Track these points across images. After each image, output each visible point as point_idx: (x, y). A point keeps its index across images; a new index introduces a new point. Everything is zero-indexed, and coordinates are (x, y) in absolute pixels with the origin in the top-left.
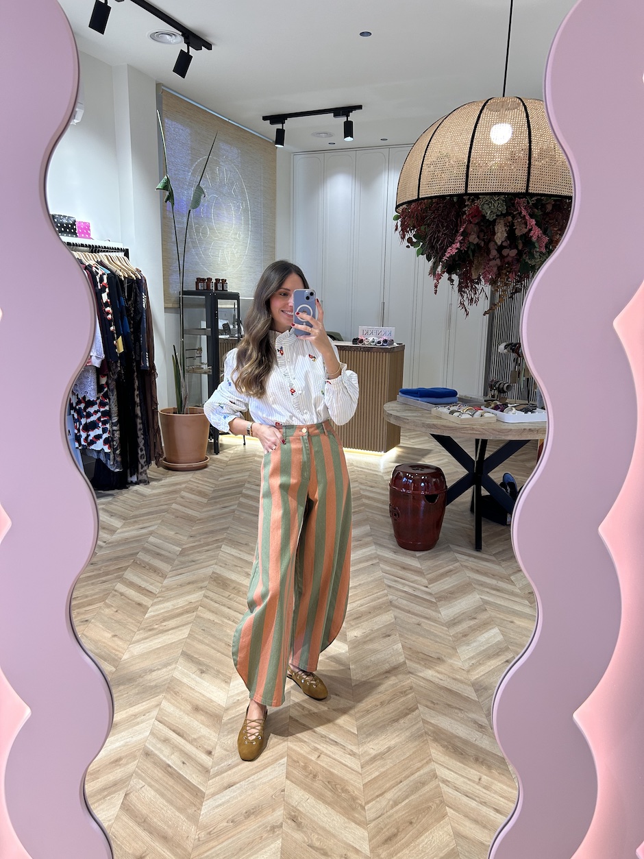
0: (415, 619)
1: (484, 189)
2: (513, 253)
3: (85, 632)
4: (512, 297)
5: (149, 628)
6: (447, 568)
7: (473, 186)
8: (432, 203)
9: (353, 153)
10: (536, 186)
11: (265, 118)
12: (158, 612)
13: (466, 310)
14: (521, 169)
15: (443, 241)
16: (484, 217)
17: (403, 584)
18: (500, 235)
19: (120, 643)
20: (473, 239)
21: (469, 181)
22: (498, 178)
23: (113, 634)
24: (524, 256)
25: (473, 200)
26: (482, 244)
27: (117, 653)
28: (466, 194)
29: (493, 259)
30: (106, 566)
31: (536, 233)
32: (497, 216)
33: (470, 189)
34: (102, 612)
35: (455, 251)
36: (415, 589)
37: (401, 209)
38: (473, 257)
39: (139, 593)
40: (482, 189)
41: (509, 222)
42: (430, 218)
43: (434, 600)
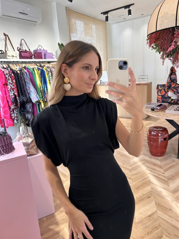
6: (171, 165)
8: (161, 32)
9: (132, 21)
11: (102, 13)
17: (154, 172)
21: (177, 21)
25: (178, 28)
28: (176, 26)
33: (178, 24)
35: (172, 49)
36: (159, 175)
37: (149, 37)
43: (166, 180)
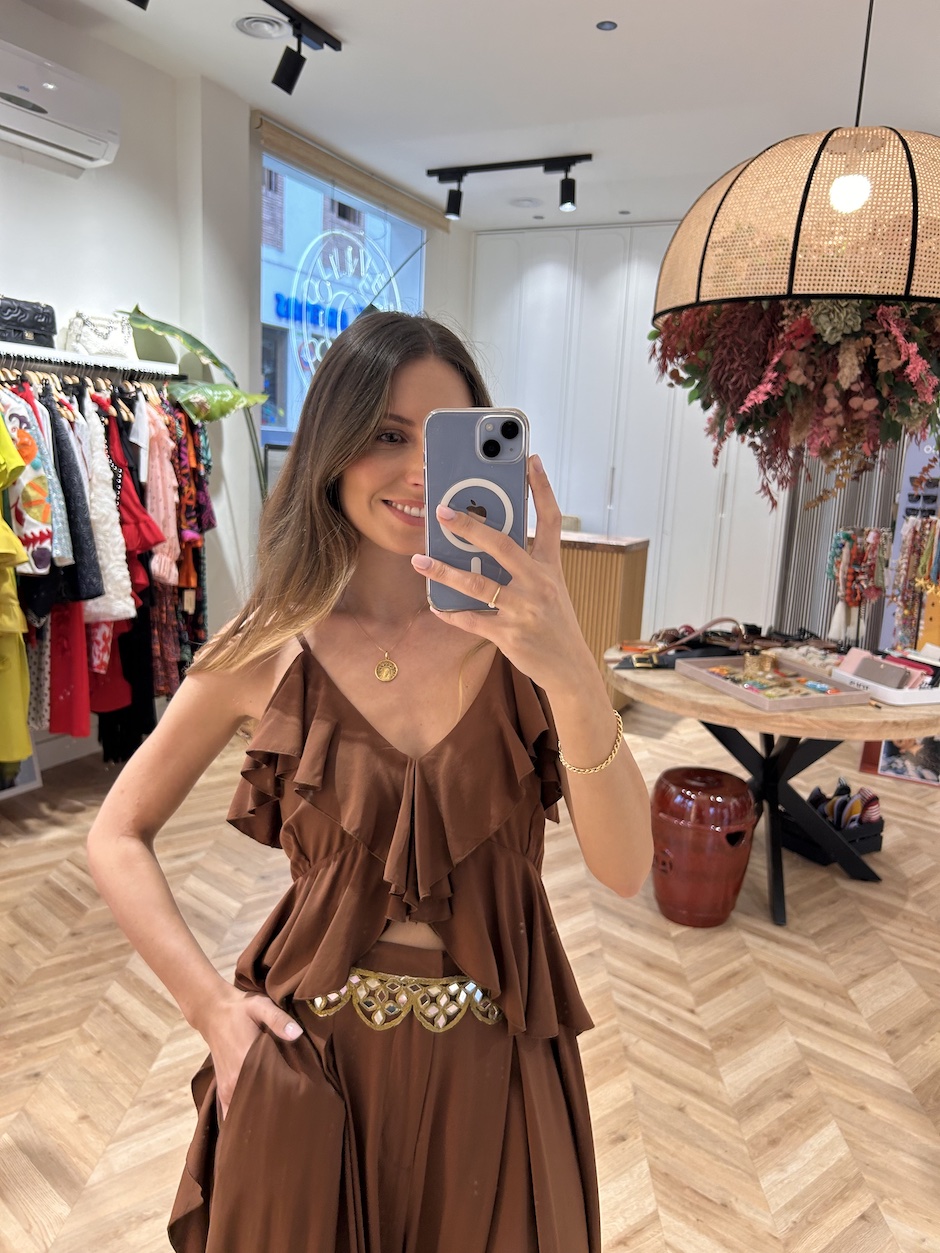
0: (673, 1095)
1: (825, 287)
2: (871, 404)
3: (28, 1107)
4: (856, 479)
5: (154, 1100)
6: (728, 968)
7: (804, 282)
8: (719, 313)
9: (572, 234)
10: (924, 284)
11: (431, 173)
12: (178, 1059)
13: (772, 498)
14: (897, 252)
15: (739, 378)
16: (818, 337)
18: (849, 371)
19: (90, 1137)
20: (797, 376)
21: (796, 272)
22: (851, 269)
23: (81, 1111)
24: (890, 408)
25: (797, 307)
26: (812, 386)
27: (81, 1165)
28: (790, 295)
29: (833, 414)
30: (99, 941)
31: (918, 368)
32: (844, 335)
33: (798, 287)
34: (71, 1052)
35: (761, 398)
36: (671, 1017)
37: (661, 321)
38: (794, 406)
39: (150, 1007)
40: (820, 288)
41: (866, 348)
42: (716, 337)
43: (707, 1045)
